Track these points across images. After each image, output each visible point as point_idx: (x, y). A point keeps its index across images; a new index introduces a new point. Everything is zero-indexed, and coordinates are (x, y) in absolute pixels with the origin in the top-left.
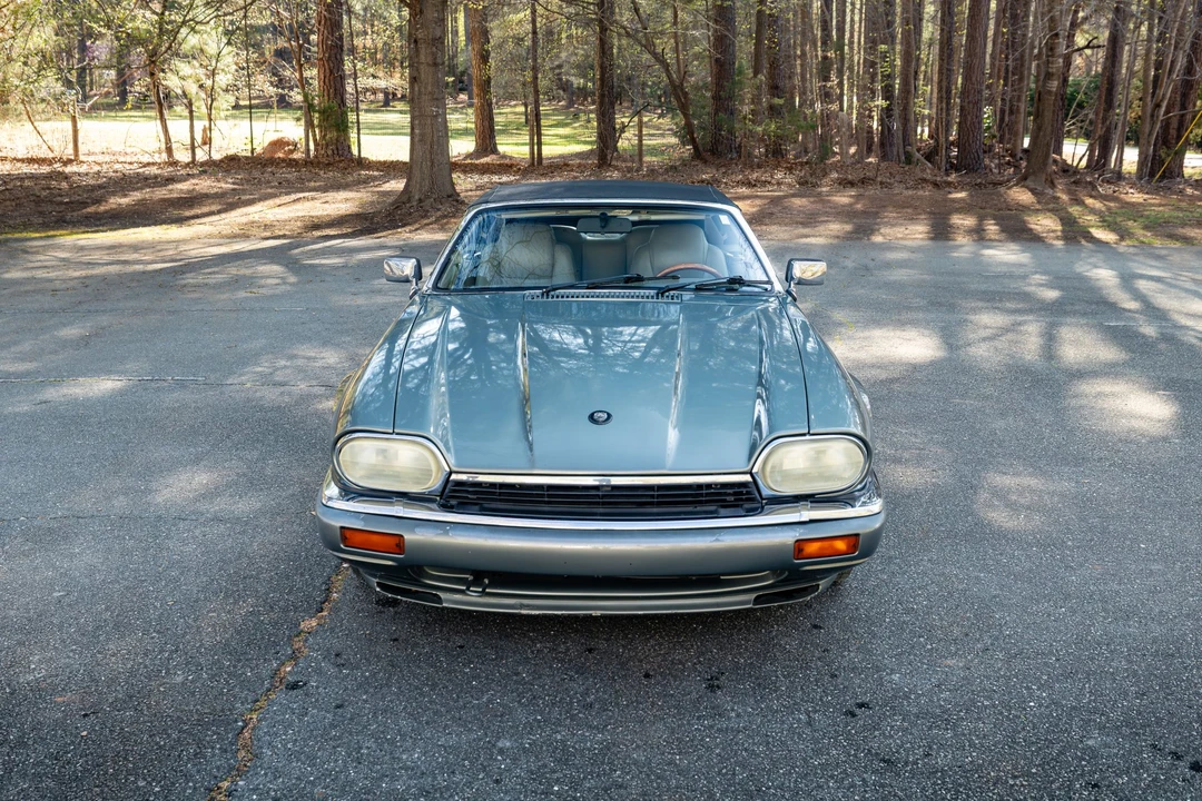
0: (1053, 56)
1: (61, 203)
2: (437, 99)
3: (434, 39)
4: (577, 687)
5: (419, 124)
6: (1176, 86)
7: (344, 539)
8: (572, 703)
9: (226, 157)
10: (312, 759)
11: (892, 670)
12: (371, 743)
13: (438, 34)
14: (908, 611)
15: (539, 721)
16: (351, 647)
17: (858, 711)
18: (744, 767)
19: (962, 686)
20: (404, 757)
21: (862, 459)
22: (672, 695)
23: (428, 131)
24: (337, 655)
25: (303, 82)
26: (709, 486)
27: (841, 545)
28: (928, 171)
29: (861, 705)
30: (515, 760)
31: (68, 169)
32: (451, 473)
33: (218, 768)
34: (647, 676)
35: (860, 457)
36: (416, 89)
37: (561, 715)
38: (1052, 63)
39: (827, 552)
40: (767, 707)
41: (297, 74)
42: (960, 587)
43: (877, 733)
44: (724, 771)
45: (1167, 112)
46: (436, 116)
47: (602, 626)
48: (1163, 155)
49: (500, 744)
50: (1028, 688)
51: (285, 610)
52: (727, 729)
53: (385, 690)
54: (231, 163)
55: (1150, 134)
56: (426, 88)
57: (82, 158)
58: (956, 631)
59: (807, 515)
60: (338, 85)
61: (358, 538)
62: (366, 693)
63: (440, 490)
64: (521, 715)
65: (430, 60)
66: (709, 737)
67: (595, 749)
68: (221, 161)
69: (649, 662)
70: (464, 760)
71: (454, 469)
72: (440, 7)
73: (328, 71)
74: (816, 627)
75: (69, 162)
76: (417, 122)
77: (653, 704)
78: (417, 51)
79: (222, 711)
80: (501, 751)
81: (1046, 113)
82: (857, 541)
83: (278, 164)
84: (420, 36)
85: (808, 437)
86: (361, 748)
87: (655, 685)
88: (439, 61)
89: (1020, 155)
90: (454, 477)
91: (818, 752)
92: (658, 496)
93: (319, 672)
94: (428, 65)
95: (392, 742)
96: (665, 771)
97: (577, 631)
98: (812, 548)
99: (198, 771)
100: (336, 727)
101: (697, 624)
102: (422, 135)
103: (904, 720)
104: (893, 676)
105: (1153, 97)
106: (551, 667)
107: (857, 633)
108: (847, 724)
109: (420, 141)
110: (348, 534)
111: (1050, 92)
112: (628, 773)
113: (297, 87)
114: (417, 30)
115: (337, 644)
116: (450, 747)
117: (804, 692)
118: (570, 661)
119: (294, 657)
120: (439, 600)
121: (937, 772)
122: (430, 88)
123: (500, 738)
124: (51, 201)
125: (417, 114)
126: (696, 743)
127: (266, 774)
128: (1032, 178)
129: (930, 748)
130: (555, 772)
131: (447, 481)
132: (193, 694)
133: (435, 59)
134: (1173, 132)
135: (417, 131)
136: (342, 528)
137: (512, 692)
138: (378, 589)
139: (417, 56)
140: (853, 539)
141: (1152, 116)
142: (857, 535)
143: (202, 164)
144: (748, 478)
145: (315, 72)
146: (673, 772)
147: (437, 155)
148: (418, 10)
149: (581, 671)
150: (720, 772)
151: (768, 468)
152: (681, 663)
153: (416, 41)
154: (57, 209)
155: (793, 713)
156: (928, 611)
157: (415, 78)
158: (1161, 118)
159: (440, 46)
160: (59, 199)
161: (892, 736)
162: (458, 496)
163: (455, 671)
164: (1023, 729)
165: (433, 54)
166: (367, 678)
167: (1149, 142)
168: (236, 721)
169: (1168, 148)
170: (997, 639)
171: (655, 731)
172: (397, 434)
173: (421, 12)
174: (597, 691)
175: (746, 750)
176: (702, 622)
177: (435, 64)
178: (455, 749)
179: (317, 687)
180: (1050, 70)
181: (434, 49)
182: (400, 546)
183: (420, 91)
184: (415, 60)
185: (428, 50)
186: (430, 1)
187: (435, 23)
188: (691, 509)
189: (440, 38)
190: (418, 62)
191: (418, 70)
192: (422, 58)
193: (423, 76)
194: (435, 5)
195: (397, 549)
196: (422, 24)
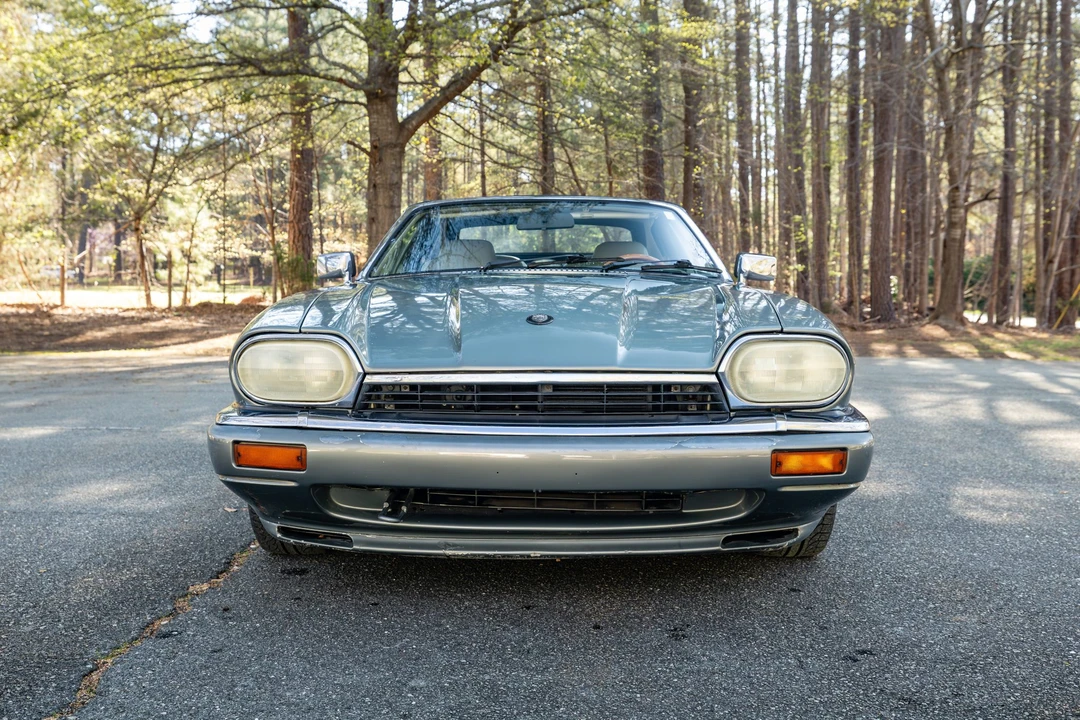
0: (955, 207)
1: (42, 336)
3: (391, 185)
4: (512, 634)
6: (1065, 244)
7: (237, 456)
8: (504, 649)
9: (200, 304)
10: (169, 697)
11: (892, 624)
12: (250, 682)
13: (395, 179)
14: (898, 580)
15: (463, 664)
16: (243, 604)
17: (859, 657)
18: (724, 704)
19: (981, 637)
20: (288, 694)
21: (845, 367)
22: (628, 643)
24: (226, 610)
25: (276, 246)
26: (668, 386)
27: (826, 462)
28: (845, 319)
29: (863, 652)
30: (429, 697)
31: (55, 311)
32: (365, 374)
33: (46, 705)
34: (597, 627)
35: (843, 364)
36: (374, 228)
37: (491, 658)
38: (955, 213)
39: (810, 469)
40: (746, 653)
41: (271, 238)
42: (953, 563)
43: (887, 675)
44: (699, 708)
45: (1060, 267)
47: (542, 588)
48: (1060, 306)
49: (412, 683)
50: (1061, 639)
51: (174, 577)
52: (699, 671)
53: (276, 638)
54: (205, 308)
55: (1046, 287)
56: (382, 229)
57: (67, 303)
58: (960, 594)
59: (784, 425)
60: (306, 245)
61: (253, 454)
62: (252, 639)
63: (352, 400)
64: (441, 659)
65: (387, 202)
66: (677, 677)
67: (533, 688)
68: (196, 307)
69: (598, 616)
70: (365, 697)
71: (367, 369)
72: (398, 157)
73: (297, 232)
74: (794, 590)
75: (56, 306)
77: (605, 650)
78: (376, 195)
79: (72, 655)
80: (413, 690)
81: (952, 258)
82: (845, 457)
83: (247, 309)
84: (378, 182)
85: (780, 336)
86: (235, 686)
87: (606, 635)
88: (395, 203)
89: (926, 312)
90: (369, 379)
91: (816, 692)
92: (610, 398)
93: (201, 623)
94: (385, 207)
95: (277, 681)
96: (623, 708)
97: (513, 592)
98: (793, 463)
99: (20, 707)
100: (208, 668)
101: (654, 587)
103: (918, 664)
104: (895, 629)
105: (1045, 255)
106: (480, 620)
107: (843, 595)
108: (849, 668)
110: (241, 449)
111: (954, 240)
112: (576, 710)
113: (270, 249)
114: (376, 175)
115: (226, 602)
116: (348, 686)
117: (789, 640)
118: (504, 616)
119: (173, 613)
120: (347, 540)
121: (974, 709)
122: (386, 229)
123: (412, 678)
124: (32, 335)
126: (661, 682)
127: (106, 710)
128: (942, 317)
129: (959, 689)
130: (480, 708)
131: (361, 384)
132: (40, 641)
133: (392, 202)
134: (1066, 286)
136: (236, 442)
137: (432, 639)
138: (279, 535)
139: (376, 199)
140: (839, 455)
141: (1046, 271)
142: (844, 449)
143: (177, 310)
144: (713, 379)
145: (286, 236)
146: (633, 708)
148: (377, 158)
149: (515, 623)
150: (693, 709)
151: (737, 368)
152: (637, 617)
153: (375, 186)
154: (37, 340)
155: (779, 658)
156: (923, 579)
157: (373, 219)
158: (1055, 273)
159: (397, 191)
160: (39, 332)
161: (907, 677)
162: (372, 402)
163: (365, 623)
164: (1071, 673)
165: (390, 198)
166: (257, 628)
167: (1045, 295)
168: (86, 664)
169: (1064, 299)
170: (1010, 600)
171: (609, 673)
172: (305, 333)
173: (380, 160)
174: (536, 639)
175: (725, 689)
176: (660, 586)
177: (392, 207)
178: (355, 688)
179: (194, 636)
180: (954, 220)
181: (391, 193)
182: (301, 460)
183: (377, 231)
184: (374, 203)
185: (386, 194)
186: (389, 151)
187: (393, 170)
188: (647, 417)
189: (397, 183)
190: (376, 205)
191: (376, 212)
192: (380, 201)
193: (380, 217)
194: (393, 154)
195: (298, 464)
196: (381, 171)
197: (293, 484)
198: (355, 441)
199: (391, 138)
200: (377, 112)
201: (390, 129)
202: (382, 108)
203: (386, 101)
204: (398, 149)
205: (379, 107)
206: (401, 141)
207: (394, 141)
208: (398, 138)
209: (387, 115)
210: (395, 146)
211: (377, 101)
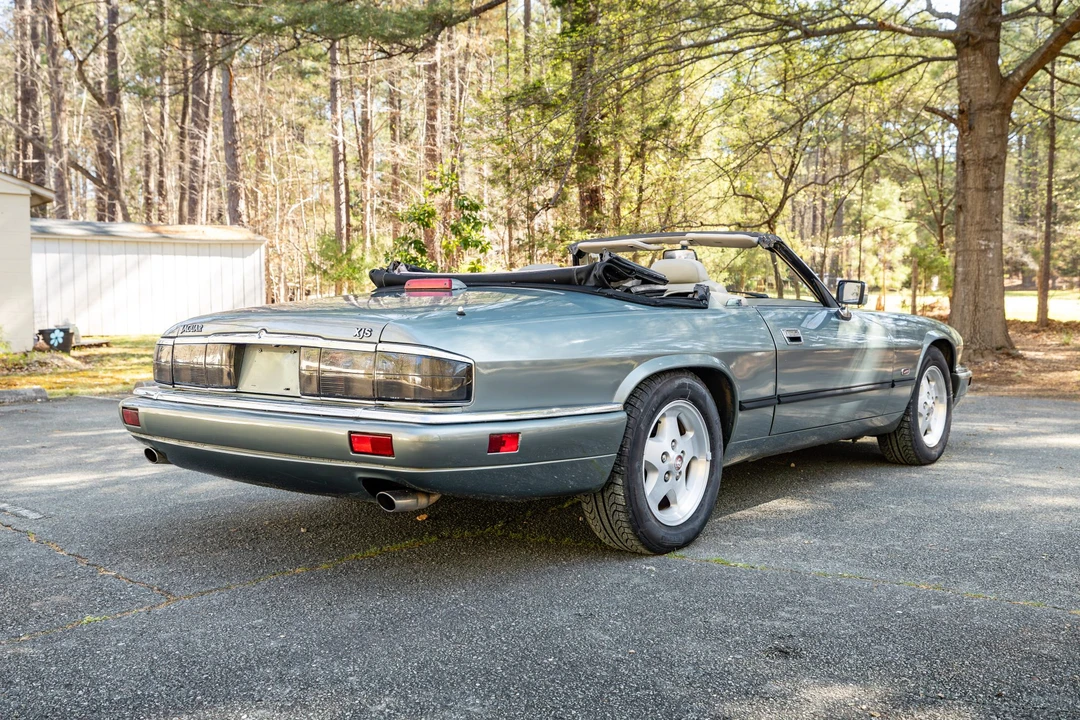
2: (987, 230)
3: (987, 160)
5: (963, 260)
13: (993, 152)
23: (973, 267)
36: (962, 219)
46: (985, 250)
56: (972, 217)
65: (979, 184)
72: (999, 121)
76: (960, 258)
78: (965, 173)
84: (968, 157)
88: (993, 184)
94: (977, 190)
102: (966, 274)
109: (964, 280)
114: (965, 150)
122: (977, 218)
125: (960, 248)
133: (988, 182)
135: (960, 269)
139: (965, 180)
147: (985, 297)
148: (966, 126)
153: (965, 162)
157: (961, 207)
159: (995, 167)
165: (984, 176)
173: (971, 128)
177: (987, 189)
181: (986, 171)
183: (965, 222)
184: (963, 185)
185: (979, 173)
186: (984, 115)
187: (990, 140)
189: (995, 157)
190: (965, 188)
191: (964, 197)
192: (970, 183)
193: (970, 203)
194: (990, 119)
196: (971, 143)
199: (988, 97)
200: (968, 65)
201: (986, 86)
202: (975, 60)
203: (981, 49)
204: (998, 111)
205: (972, 58)
206: (1002, 100)
207: (991, 101)
208: (997, 97)
209: (983, 67)
210: (994, 108)
211: (969, 50)
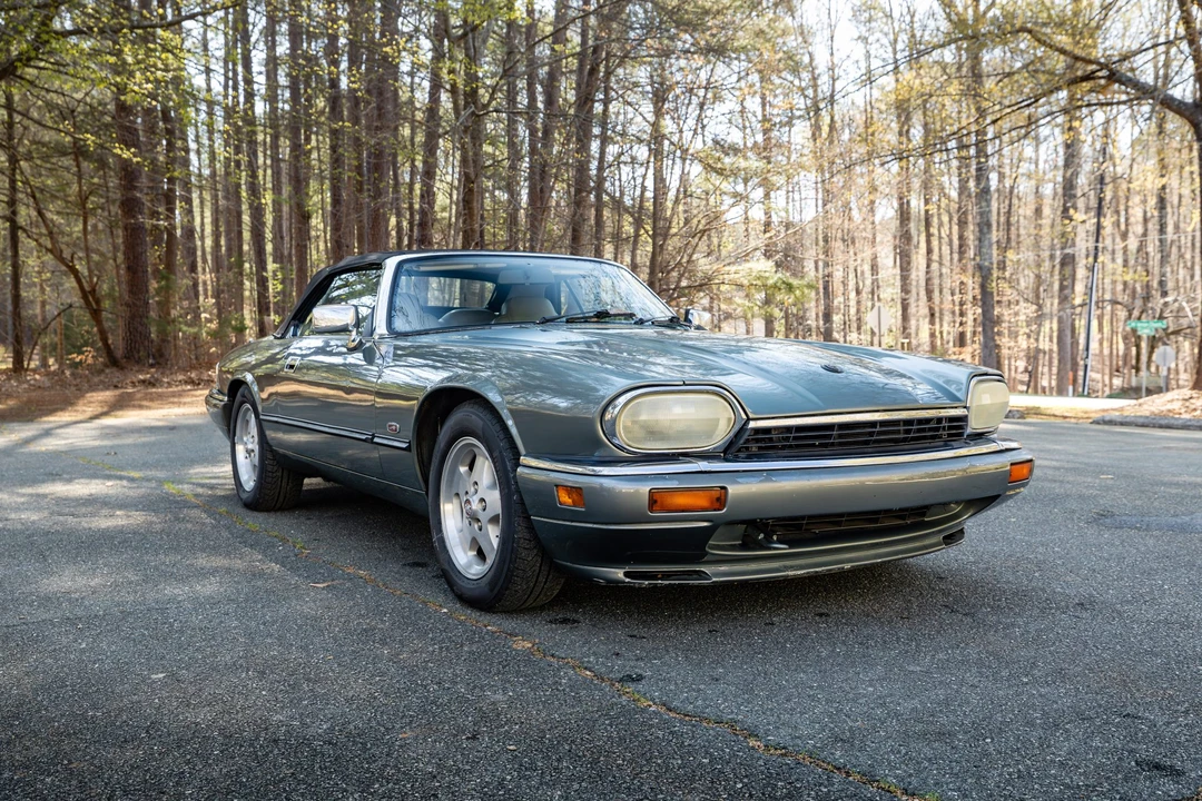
7: (653, 503)
32: (749, 419)
63: (725, 445)
71: (751, 416)
90: (752, 424)
93: (631, 667)
119: (573, 666)
131: (742, 429)
136: (651, 491)
172: (688, 385)
182: (721, 499)
188: (928, 445)
195: (717, 505)
197: (705, 524)
198: (768, 480)
